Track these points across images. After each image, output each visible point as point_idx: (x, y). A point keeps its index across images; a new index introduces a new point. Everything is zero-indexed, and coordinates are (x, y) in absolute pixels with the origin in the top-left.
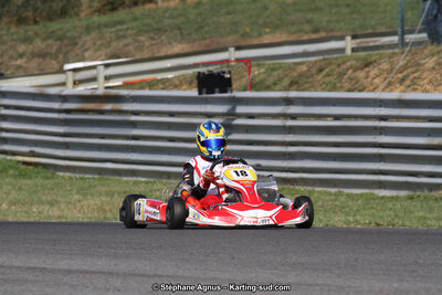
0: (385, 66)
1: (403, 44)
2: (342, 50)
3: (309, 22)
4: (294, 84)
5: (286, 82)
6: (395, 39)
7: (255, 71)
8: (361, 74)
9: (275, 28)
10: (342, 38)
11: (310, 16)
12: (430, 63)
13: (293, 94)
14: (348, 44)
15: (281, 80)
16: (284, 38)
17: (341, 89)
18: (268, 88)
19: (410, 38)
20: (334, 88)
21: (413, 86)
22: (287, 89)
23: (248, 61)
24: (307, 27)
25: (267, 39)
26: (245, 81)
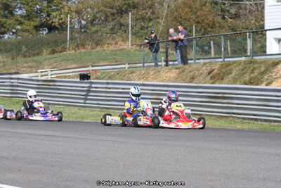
0: (138, 73)
1: (144, 67)
2: (125, 68)
3: (114, 59)
4: (110, 78)
5: (107, 77)
6: (141, 65)
7: (98, 74)
8: (131, 75)
9: (104, 60)
10: (125, 64)
11: (115, 57)
12: (152, 72)
13: (109, 81)
14: (127, 66)
15: (106, 76)
16: (107, 63)
17: (124, 80)
18: (102, 79)
19: (146, 65)
20: (122, 80)
21: (147, 79)
22: (107, 79)
23: (95, 70)
24: (114, 61)
25: (101, 64)
26: (94, 77)
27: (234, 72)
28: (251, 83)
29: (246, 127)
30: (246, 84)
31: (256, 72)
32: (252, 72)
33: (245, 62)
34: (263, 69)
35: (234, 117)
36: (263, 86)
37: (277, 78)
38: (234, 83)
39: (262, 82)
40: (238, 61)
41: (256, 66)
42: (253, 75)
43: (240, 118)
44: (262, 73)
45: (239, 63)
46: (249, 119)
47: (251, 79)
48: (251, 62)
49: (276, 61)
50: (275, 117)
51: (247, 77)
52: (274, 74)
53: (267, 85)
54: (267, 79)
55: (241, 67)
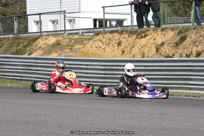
27: (5, 46)
28: (17, 54)
29: (14, 85)
30: (14, 54)
31: (21, 46)
32: (18, 46)
33: (13, 38)
34: (26, 44)
35: (5, 78)
36: (26, 56)
37: (36, 50)
38: (5, 53)
39: (26, 53)
40: (8, 37)
41: (21, 41)
42: (19, 48)
43: (9, 79)
44: (25, 46)
45: (8, 39)
46: (16, 79)
47: (17, 51)
48: (17, 38)
49: (35, 37)
50: (35, 78)
51: (14, 49)
52: (34, 47)
53: (29, 55)
54: (29, 51)
55: (10, 42)
